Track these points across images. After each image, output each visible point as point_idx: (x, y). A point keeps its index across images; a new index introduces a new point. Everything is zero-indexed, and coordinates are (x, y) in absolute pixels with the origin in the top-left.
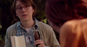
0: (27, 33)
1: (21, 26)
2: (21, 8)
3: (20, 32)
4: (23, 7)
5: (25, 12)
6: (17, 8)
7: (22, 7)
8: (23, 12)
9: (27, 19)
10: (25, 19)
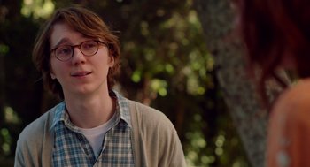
0: (87, 146)
1: (65, 122)
2: (69, 49)
3: (64, 142)
4: (77, 46)
5: (83, 62)
6: (55, 49)
7: (73, 47)
8: (77, 64)
9: (91, 87)
10: (81, 88)
